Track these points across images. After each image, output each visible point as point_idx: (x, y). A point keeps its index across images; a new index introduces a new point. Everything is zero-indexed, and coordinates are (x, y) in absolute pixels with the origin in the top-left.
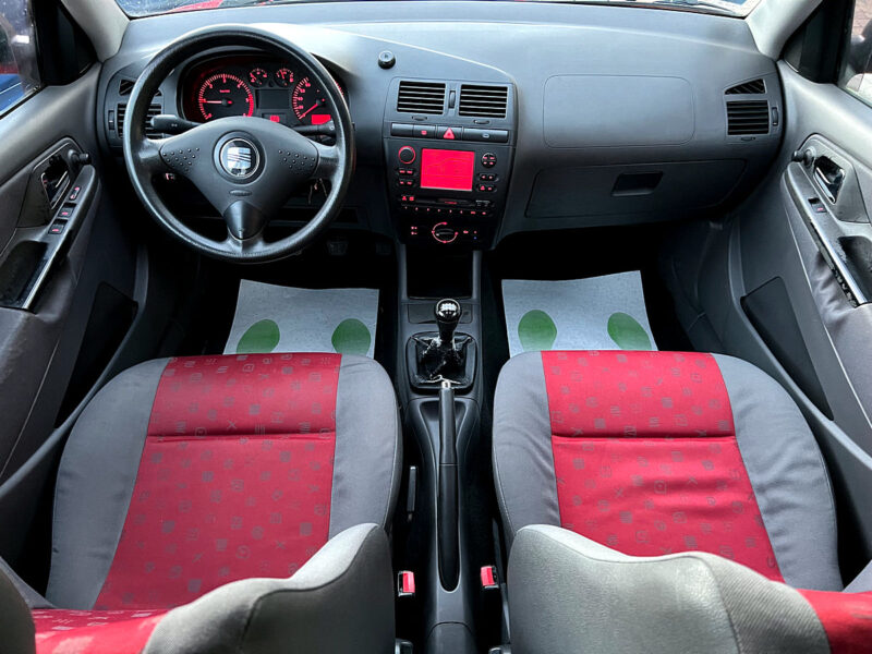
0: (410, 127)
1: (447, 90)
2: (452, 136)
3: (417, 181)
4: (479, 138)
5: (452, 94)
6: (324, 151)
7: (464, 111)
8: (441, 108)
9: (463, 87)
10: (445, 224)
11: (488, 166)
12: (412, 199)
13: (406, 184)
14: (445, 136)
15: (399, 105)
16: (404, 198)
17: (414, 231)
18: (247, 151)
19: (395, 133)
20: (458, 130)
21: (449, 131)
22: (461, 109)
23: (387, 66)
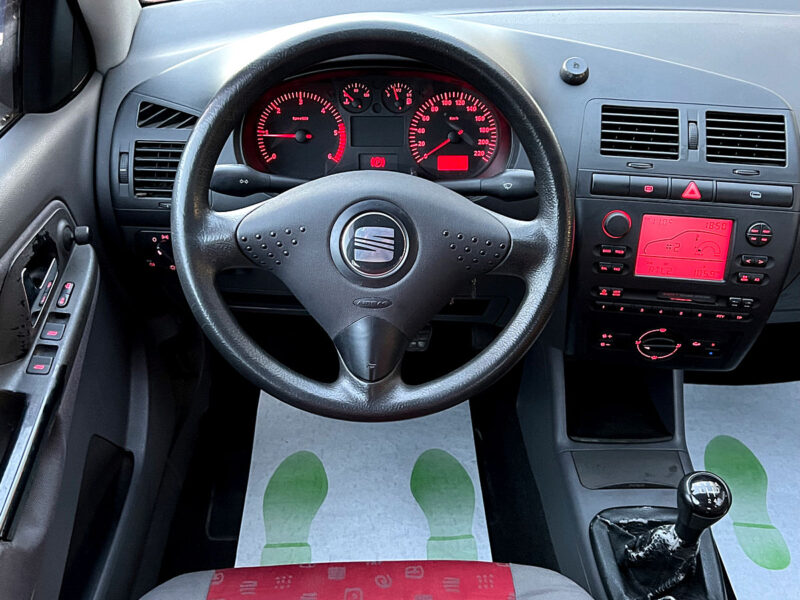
0: (624, 179)
1: (682, 119)
2: (697, 195)
3: (629, 266)
4: (743, 199)
5: (692, 127)
6: (517, 229)
7: (713, 154)
8: (676, 149)
9: (709, 114)
10: (663, 330)
11: (758, 244)
12: (617, 293)
13: (610, 270)
14: (686, 194)
15: (603, 145)
16: (604, 292)
17: (606, 340)
18: (390, 232)
19: (599, 189)
20: (708, 184)
21: (693, 187)
22: (709, 151)
23: (575, 81)
